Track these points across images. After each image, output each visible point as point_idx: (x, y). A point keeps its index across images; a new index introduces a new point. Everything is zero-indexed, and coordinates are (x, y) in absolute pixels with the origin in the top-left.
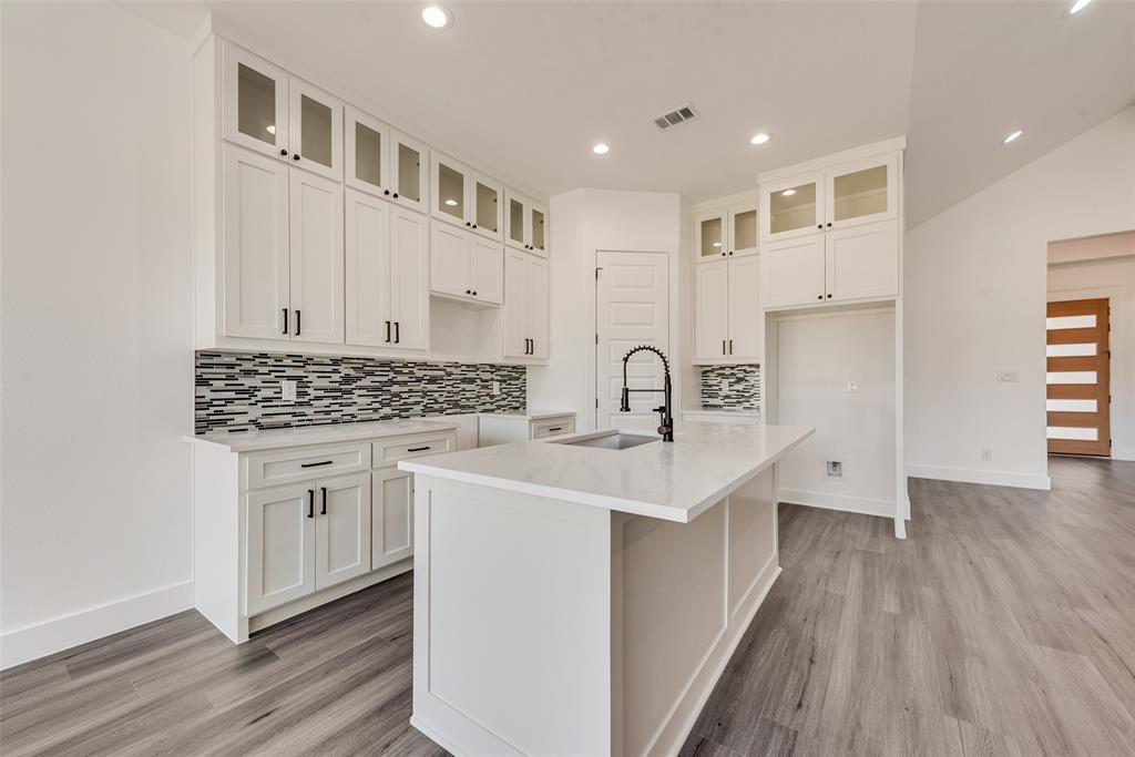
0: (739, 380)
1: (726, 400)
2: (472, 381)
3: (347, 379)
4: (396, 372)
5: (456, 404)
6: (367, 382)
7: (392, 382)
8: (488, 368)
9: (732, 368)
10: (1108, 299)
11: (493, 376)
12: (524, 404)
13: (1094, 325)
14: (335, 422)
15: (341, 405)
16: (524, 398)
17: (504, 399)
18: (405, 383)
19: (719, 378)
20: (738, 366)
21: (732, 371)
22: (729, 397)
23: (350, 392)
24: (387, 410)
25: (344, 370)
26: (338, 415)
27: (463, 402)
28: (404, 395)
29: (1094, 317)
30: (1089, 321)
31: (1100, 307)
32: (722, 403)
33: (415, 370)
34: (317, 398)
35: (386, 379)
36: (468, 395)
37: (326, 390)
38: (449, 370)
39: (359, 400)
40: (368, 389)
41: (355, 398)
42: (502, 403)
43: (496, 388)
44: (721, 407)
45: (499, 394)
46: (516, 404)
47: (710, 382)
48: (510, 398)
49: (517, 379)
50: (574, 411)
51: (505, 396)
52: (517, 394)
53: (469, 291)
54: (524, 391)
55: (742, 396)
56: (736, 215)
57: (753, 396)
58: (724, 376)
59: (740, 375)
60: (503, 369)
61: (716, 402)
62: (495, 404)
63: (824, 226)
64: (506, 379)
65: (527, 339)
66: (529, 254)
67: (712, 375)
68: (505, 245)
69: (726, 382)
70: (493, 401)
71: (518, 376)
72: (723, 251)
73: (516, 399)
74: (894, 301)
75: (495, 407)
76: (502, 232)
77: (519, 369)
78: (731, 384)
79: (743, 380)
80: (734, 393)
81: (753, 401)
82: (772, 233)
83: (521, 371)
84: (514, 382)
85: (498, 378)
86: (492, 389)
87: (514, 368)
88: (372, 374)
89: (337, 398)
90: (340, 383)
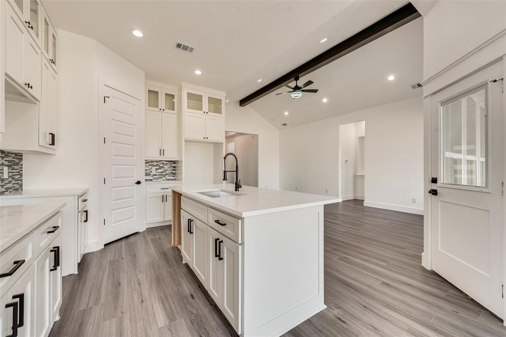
0: (161, 168)
1: (154, 177)
9: (157, 162)
12: (21, 185)
16: (21, 180)
17: (10, 182)
19: (151, 167)
20: (160, 161)
21: (157, 163)
22: (155, 175)
32: (152, 178)
44: (151, 180)
45: (7, 177)
46: (17, 186)
47: (146, 168)
48: (14, 181)
49: (17, 164)
50: (87, 187)
51: (10, 179)
52: (17, 177)
53: (29, 84)
54: (21, 175)
55: (162, 175)
56: (166, 94)
57: (167, 174)
58: (153, 166)
59: (161, 165)
60: (9, 155)
61: (149, 178)
62: (5, 187)
63: (206, 113)
64: (12, 164)
65: (52, 134)
66: (51, 66)
67: (147, 165)
68: (42, 53)
69: (154, 168)
70: (3, 184)
71: (18, 161)
72: (160, 107)
73: (17, 182)
74: (223, 143)
75: (5, 190)
76: (41, 41)
77: (19, 156)
78: (156, 169)
79: (163, 167)
80: (158, 173)
81: (167, 176)
82: (188, 108)
83: (20, 157)
84: (16, 167)
85: (6, 163)
86: (3, 173)
87: (16, 154)
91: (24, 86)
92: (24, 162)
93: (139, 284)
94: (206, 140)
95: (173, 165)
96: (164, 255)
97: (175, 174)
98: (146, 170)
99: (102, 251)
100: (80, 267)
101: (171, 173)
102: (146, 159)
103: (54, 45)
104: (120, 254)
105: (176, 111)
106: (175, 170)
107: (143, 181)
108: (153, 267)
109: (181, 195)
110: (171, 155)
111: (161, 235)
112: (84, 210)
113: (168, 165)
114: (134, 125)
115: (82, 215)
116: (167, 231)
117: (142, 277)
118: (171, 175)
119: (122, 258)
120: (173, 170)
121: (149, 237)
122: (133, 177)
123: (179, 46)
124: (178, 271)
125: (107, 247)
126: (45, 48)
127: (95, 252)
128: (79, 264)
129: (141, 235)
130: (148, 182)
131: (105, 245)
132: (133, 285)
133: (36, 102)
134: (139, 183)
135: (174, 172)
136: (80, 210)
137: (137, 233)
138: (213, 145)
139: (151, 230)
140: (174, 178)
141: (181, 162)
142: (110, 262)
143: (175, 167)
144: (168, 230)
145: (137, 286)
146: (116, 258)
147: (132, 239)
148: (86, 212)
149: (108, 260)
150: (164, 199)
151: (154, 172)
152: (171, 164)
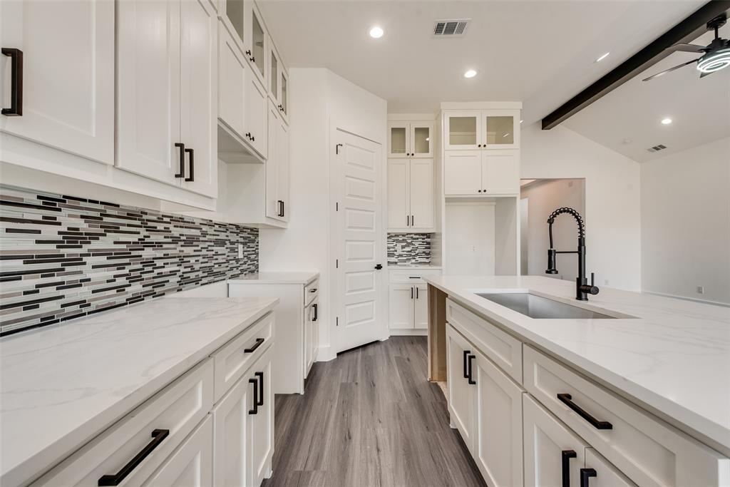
0: (409, 244)
1: (400, 258)
2: (223, 243)
3: (73, 237)
4: (149, 229)
5: (210, 272)
7: (144, 243)
8: (235, 229)
9: (403, 236)
11: (238, 238)
12: (257, 267)
15: (60, 286)
16: (257, 261)
17: (245, 263)
18: (159, 245)
19: (395, 243)
20: (407, 234)
21: (404, 238)
22: (401, 256)
24: (136, 288)
27: (216, 269)
28: (158, 263)
32: (396, 260)
33: (171, 227)
35: (135, 238)
36: (220, 259)
37: (28, 259)
38: (204, 228)
39: (94, 275)
40: (108, 254)
41: (87, 272)
42: (244, 267)
43: (240, 251)
44: (396, 263)
45: (242, 257)
46: (253, 268)
47: (389, 245)
48: (249, 261)
49: (253, 241)
50: (317, 272)
51: (246, 259)
52: (253, 257)
53: (249, 135)
54: (257, 254)
55: (411, 255)
56: (416, 129)
57: (417, 255)
58: (398, 241)
59: (409, 241)
60: (245, 230)
61: (393, 259)
62: (240, 268)
63: (482, 146)
64: (247, 241)
65: (280, 201)
66: (280, 114)
67: (390, 240)
68: (268, 97)
69: (399, 245)
70: (238, 265)
71: (254, 238)
72: (407, 152)
73: (252, 263)
74: (515, 198)
75: (240, 272)
76: (267, 80)
77: (254, 232)
78: (403, 247)
79: (411, 244)
80: (405, 253)
81: (417, 258)
82: (451, 144)
83: (256, 233)
84: (251, 245)
85: (241, 240)
86: (237, 252)
87: (252, 230)
88: (116, 229)
89: (49, 273)
90: (60, 245)
91: (244, 137)
92: (260, 239)
93: (378, 450)
94: (483, 195)
95: (426, 240)
96: (416, 394)
97: (429, 254)
98: (388, 248)
99: (334, 363)
100: (308, 385)
101: (424, 252)
102: (390, 232)
103: (284, 89)
104: (355, 376)
105: (430, 154)
106: (429, 248)
107: (384, 265)
108: (399, 418)
109: (447, 295)
110: (423, 225)
111: (410, 352)
112: (313, 303)
113: (420, 240)
114: (373, 182)
115: (310, 310)
116: (419, 347)
117: (381, 432)
118: (424, 255)
119: (357, 384)
120: (426, 248)
121: (394, 353)
122: (372, 258)
123: (439, 29)
124: (442, 444)
125: (340, 357)
126: (272, 91)
127: (325, 362)
128: (306, 381)
129: (383, 346)
130: (393, 267)
131: (338, 354)
132: (368, 447)
133: (262, 160)
134: (379, 267)
135: (427, 251)
136: (306, 305)
137: (377, 342)
138: (494, 203)
139: (395, 340)
140: (427, 261)
141: (441, 234)
142: (342, 384)
143: (429, 243)
144: (420, 345)
145: (375, 452)
146: (349, 382)
147: (371, 350)
148: (315, 306)
149: (340, 382)
150: (414, 293)
151: (399, 251)
152: (424, 239)
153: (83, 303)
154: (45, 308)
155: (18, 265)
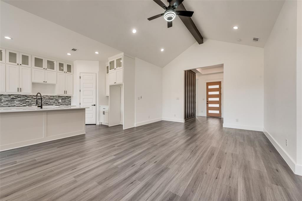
2: (52, 99)
3: (13, 98)
4: (27, 97)
5: (47, 104)
6: (19, 99)
7: (26, 99)
8: (58, 97)
10: (221, 82)
11: (59, 98)
13: (219, 87)
14: (9, 106)
15: (11, 103)
18: (30, 99)
23: (14, 101)
24: (25, 105)
25: (12, 97)
26: (10, 105)
27: (49, 103)
28: (30, 102)
29: (218, 85)
30: (217, 86)
31: (219, 83)
33: (34, 97)
34: (4, 102)
35: (24, 98)
36: (51, 102)
37: (7, 100)
38: (44, 97)
39: (16, 102)
40: (19, 100)
41: (15, 102)
42: (62, 104)
43: (60, 101)
88: (20, 97)
89: (10, 102)
90: (11, 99)
153: (14, 105)
154: (9, 105)
155: (6, 101)
